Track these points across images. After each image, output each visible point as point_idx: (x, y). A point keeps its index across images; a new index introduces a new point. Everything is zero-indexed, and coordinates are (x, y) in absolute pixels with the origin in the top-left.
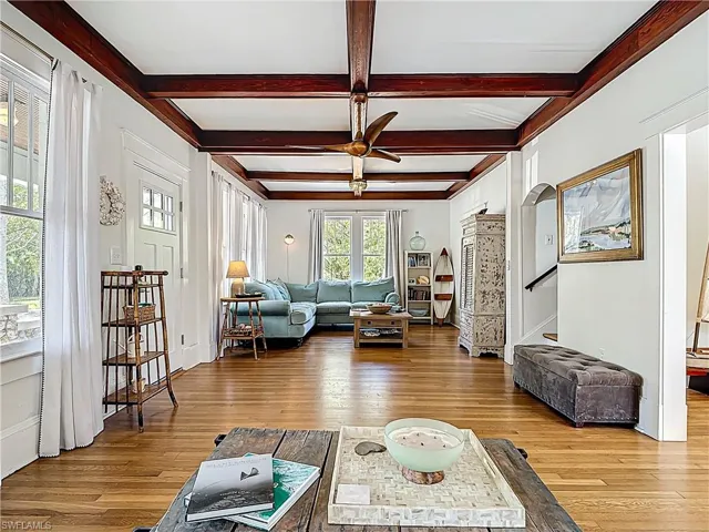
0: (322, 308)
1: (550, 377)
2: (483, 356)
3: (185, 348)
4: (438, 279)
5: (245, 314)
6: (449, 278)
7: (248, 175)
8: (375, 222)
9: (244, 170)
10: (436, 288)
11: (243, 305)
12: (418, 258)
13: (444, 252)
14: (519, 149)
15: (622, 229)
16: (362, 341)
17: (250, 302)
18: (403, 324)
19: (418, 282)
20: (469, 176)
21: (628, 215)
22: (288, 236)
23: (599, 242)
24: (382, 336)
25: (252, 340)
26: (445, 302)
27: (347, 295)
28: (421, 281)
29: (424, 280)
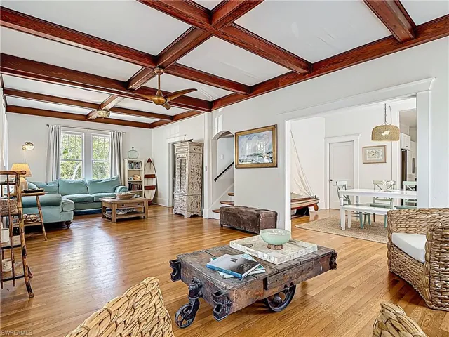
1: (245, 218)
2: (192, 217)
4: (146, 177)
6: (153, 176)
7: (4, 91)
9: (3, 86)
10: (145, 183)
12: (134, 164)
13: (149, 161)
14: (210, 111)
15: (269, 155)
16: (118, 218)
17: (37, 195)
18: (145, 204)
19: (134, 179)
20: (173, 119)
21: (271, 150)
22: (29, 144)
23: (257, 160)
24: (128, 213)
25: (41, 225)
26: (151, 191)
28: (135, 178)
29: (137, 178)
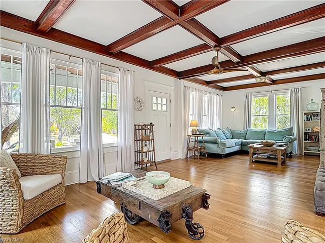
0: (245, 142)
3: (172, 152)
5: (200, 142)
7: (208, 83)
8: (284, 95)
9: (206, 82)
11: (200, 138)
18: (278, 152)
19: (312, 130)
22: (233, 107)
27: (262, 136)
29: (317, 129)
